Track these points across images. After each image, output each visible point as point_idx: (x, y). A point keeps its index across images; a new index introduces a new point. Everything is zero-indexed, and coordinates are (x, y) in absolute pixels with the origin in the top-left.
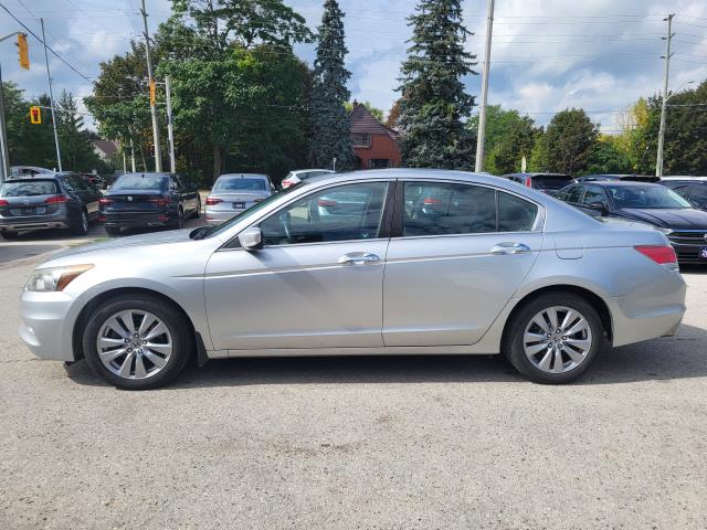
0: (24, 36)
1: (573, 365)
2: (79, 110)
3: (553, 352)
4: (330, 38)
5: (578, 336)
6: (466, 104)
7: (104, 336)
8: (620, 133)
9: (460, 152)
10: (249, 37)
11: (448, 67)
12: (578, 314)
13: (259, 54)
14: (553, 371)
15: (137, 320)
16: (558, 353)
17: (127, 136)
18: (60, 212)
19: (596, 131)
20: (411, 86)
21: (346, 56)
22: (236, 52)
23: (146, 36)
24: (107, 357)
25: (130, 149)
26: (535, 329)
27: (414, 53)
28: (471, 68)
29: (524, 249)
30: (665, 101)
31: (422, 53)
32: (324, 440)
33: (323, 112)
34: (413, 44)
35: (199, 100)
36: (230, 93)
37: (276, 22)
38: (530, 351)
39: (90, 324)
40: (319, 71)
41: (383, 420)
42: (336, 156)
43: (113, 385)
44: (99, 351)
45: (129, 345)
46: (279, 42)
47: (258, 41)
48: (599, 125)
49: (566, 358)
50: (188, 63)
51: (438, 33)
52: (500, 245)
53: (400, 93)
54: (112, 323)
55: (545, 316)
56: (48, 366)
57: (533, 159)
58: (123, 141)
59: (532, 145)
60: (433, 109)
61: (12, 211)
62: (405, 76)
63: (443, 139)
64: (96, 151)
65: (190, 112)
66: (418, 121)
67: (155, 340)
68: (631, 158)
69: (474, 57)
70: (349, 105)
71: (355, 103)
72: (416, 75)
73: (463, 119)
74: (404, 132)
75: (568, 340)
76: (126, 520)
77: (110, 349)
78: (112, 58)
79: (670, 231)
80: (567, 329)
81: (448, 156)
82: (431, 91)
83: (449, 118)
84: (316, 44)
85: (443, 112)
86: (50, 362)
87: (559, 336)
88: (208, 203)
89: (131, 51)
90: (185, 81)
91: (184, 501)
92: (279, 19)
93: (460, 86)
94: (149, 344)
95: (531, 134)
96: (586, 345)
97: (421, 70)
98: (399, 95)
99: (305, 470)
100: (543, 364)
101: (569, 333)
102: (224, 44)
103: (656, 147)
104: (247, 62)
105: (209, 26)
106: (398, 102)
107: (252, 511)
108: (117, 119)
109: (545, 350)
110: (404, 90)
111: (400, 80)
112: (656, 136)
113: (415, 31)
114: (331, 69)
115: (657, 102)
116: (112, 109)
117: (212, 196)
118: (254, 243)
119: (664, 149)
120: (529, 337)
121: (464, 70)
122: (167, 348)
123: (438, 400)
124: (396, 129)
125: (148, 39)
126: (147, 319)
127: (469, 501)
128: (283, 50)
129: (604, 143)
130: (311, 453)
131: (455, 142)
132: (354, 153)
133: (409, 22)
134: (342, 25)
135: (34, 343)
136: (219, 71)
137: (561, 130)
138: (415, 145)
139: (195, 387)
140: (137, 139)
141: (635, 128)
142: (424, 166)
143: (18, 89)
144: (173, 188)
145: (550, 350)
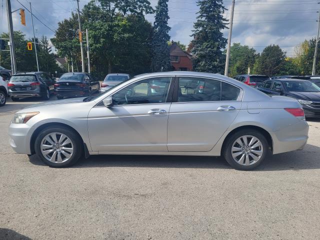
0: (23, 10)
1: (254, 162)
2: (49, 44)
3: (245, 156)
4: (161, 12)
5: (257, 149)
6: (223, 42)
7: (44, 144)
8: (295, 56)
9: (220, 65)
10: (125, 11)
11: (216, 25)
12: (257, 139)
13: (129, 19)
14: (245, 165)
15: (58, 137)
16: (247, 157)
17: (70, 56)
18: (37, 89)
19: (284, 56)
20: (198, 34)
21: (168, 20)
22: (118, 18)
23: (78, 11)
24: (45, 153)
25: (71, 62)
26: (237, 145)
27: (200, 19)
28: (226, 26)
29: (233, 109)
30: (317, 41)
31: (204, 19)
32: (136, 192)
33: (158, 46)
34: (200, 14)
35: (102, 40)
36: (116, 37)
37: (137, 4)
38: (234, 155)
39: (38, 138)
40: (156, 27)
41: (165, 184)
42: (163, 66)
43: (48, 165)
44: (42, 150)
45: (55, 148)
46: (138, 13)
47: (129, 13)
48: (285, 53)
49: (251, 159)
50: (97, 23)
51: (211, 9)
52: (221, 107)
53: (193, 37)
54: (47, 138)
55: (242, 140)
56: (22, 156)
57: (254, 68)
58: (68, 59)
59: (254, 62)
60: (208, 45)
61: (16, 89)
62: (196, 30)
63: (212, 59)
64: (57, 63)
65: (98, 45)
66: (201, 50)
67: (66, 146)
68: (300, 68)
69: (228, 21)
70: (169, 43)
71: (173, 42)
72: (201, 29)
73: (222, 50)
74: (195, 56)
75: (252, 151)
76: (44, 223)
77: (47, 149)
78: (63, 20)
79: (311, 102)
80: (251, 146)
81: (214, 67)
82: (207, 36)
83: (215, 49)
84: (155, 14)
85: (212, 46)
86: (23, 155)
87: (248, 149)
88: (102, 86)
89: (72, 17)
90: (95, 31)
91: (70, 216)
92: (138, 3)
93: (221, 34)
94: (63, 148)
95: (254, 57)
96: (260, 153)
97: (203, 27)
98: (192, 38)
99: (125, 205)
100: (240, 161)
101: (253, 147)
102: (113, 14)
103: (312, 63)
104: (124, 23)
105: (107, 6)
106: (192, 42)
107: (99, 221)
108: (65, 48)
109: (241, 155)
110: (195, 36)
111: (193, 31)
112: (312, 58)
113: (201, 8)
114: (161, 26)
115: (313, 42)
116: (63, 44)
117: (104, 83)
118: (109, 104)
119: (316, 64)
120: (234, 149)
121: (223, 27)
122: (71, 149)
123: (191, 176)
124: (191, 54)
125: (79, 12)
126: (62, 136)
127: (196, 220)
128: (140, 17)
129: (288, 61)
130: (129, 197)
131: (218, 60)
132: (171, 65)
133: (198, 4)
134: (167, 5)
135: (14, 146)
136: (111, 27)
137: (268, 55)
138: (199, 62)
139: (84, 167)
140: (74, 57)
141: (303, 54)
142: (203, 71)
143: (23, 34)
144: (87, 80)
145: (244, 155)
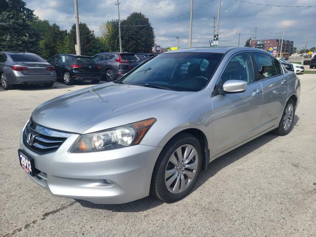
19: (93, 34)
24: (169, 184)
30: (120, 23)
44: (166, 181)
45: (178, 171)
59: (63, 39)
68: (108, 47)
85: (16, 17)
93: (24, 4)
94: (187, 166)
100: (285, 128)
131: (27, 34)
